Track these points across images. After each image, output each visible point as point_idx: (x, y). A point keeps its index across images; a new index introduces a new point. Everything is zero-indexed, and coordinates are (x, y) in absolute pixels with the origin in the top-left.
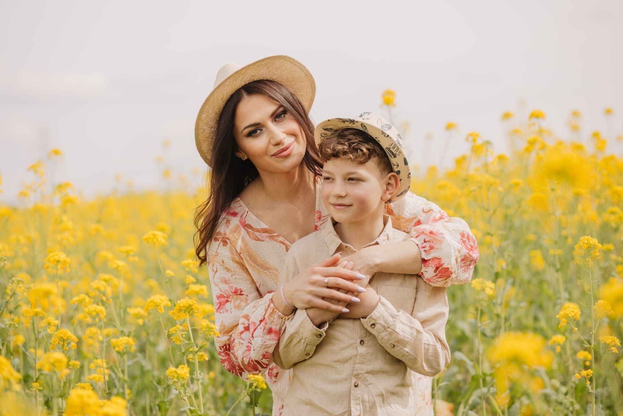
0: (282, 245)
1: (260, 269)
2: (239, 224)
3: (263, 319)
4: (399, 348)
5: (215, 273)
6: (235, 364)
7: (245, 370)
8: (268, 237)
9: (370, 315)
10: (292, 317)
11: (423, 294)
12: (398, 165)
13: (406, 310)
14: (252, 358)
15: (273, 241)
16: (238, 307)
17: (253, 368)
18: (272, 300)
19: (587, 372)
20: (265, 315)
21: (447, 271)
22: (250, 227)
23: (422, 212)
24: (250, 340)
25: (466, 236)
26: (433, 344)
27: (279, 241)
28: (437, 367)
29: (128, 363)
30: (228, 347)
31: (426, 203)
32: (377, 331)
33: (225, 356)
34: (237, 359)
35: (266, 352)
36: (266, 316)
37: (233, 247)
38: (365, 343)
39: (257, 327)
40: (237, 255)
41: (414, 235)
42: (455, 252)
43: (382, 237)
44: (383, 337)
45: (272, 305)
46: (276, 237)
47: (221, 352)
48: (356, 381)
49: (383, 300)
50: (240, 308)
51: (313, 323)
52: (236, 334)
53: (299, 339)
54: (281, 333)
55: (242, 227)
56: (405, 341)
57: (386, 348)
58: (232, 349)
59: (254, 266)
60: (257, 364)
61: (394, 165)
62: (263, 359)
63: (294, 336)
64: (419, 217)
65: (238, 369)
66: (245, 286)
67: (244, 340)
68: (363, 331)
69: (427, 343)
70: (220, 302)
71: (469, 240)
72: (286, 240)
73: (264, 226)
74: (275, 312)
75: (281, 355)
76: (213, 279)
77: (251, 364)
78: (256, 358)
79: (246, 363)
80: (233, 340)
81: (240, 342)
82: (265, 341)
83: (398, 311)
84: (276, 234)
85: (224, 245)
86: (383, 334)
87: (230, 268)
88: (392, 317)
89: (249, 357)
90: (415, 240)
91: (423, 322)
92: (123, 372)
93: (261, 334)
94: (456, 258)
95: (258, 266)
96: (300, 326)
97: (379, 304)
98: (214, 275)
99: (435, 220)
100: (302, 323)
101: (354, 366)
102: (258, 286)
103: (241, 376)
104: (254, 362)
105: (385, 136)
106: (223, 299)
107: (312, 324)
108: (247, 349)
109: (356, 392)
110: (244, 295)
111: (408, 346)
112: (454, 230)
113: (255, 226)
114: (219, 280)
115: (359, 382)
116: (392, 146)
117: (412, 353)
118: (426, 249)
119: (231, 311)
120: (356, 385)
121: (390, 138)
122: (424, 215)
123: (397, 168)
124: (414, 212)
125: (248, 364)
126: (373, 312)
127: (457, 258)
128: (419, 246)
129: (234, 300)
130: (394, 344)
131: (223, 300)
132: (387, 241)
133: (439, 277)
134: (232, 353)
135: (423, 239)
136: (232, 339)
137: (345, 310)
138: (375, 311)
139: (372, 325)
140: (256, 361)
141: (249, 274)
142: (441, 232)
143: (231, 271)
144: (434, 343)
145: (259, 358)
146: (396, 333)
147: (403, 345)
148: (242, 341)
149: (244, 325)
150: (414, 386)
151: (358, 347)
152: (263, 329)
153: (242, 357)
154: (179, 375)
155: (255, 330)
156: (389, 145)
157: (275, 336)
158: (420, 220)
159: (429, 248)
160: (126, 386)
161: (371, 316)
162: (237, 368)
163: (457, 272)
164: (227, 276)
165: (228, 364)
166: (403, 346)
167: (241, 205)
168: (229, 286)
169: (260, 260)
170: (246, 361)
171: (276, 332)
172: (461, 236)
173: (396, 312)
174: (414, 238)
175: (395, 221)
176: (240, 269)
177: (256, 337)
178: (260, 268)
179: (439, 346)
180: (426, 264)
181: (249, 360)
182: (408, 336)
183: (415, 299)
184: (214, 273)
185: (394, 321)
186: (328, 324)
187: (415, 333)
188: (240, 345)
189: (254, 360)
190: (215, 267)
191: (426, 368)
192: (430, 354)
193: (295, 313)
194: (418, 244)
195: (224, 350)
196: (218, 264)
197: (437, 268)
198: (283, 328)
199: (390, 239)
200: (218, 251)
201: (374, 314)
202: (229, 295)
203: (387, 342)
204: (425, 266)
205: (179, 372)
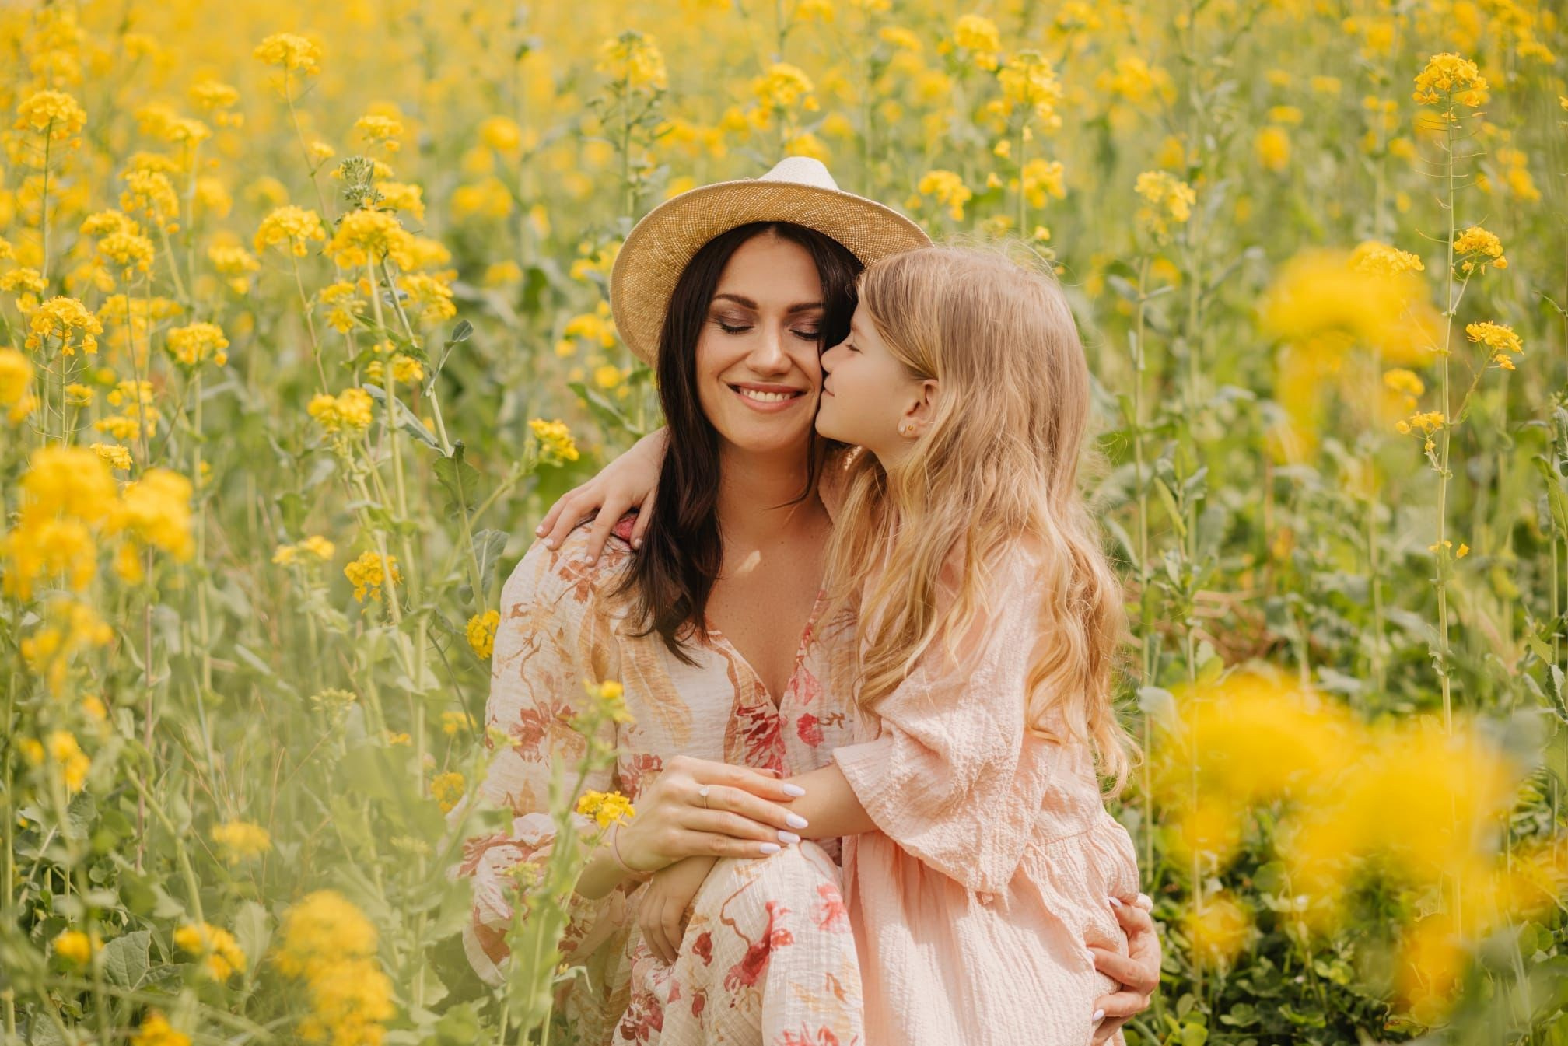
19: (1429, 417)
29: (203, 394)
92: (190, 414)
106: (535, 722)
114: (536, 673)
154: (341, 415)
160: (197, 453)
205: (343, 408)
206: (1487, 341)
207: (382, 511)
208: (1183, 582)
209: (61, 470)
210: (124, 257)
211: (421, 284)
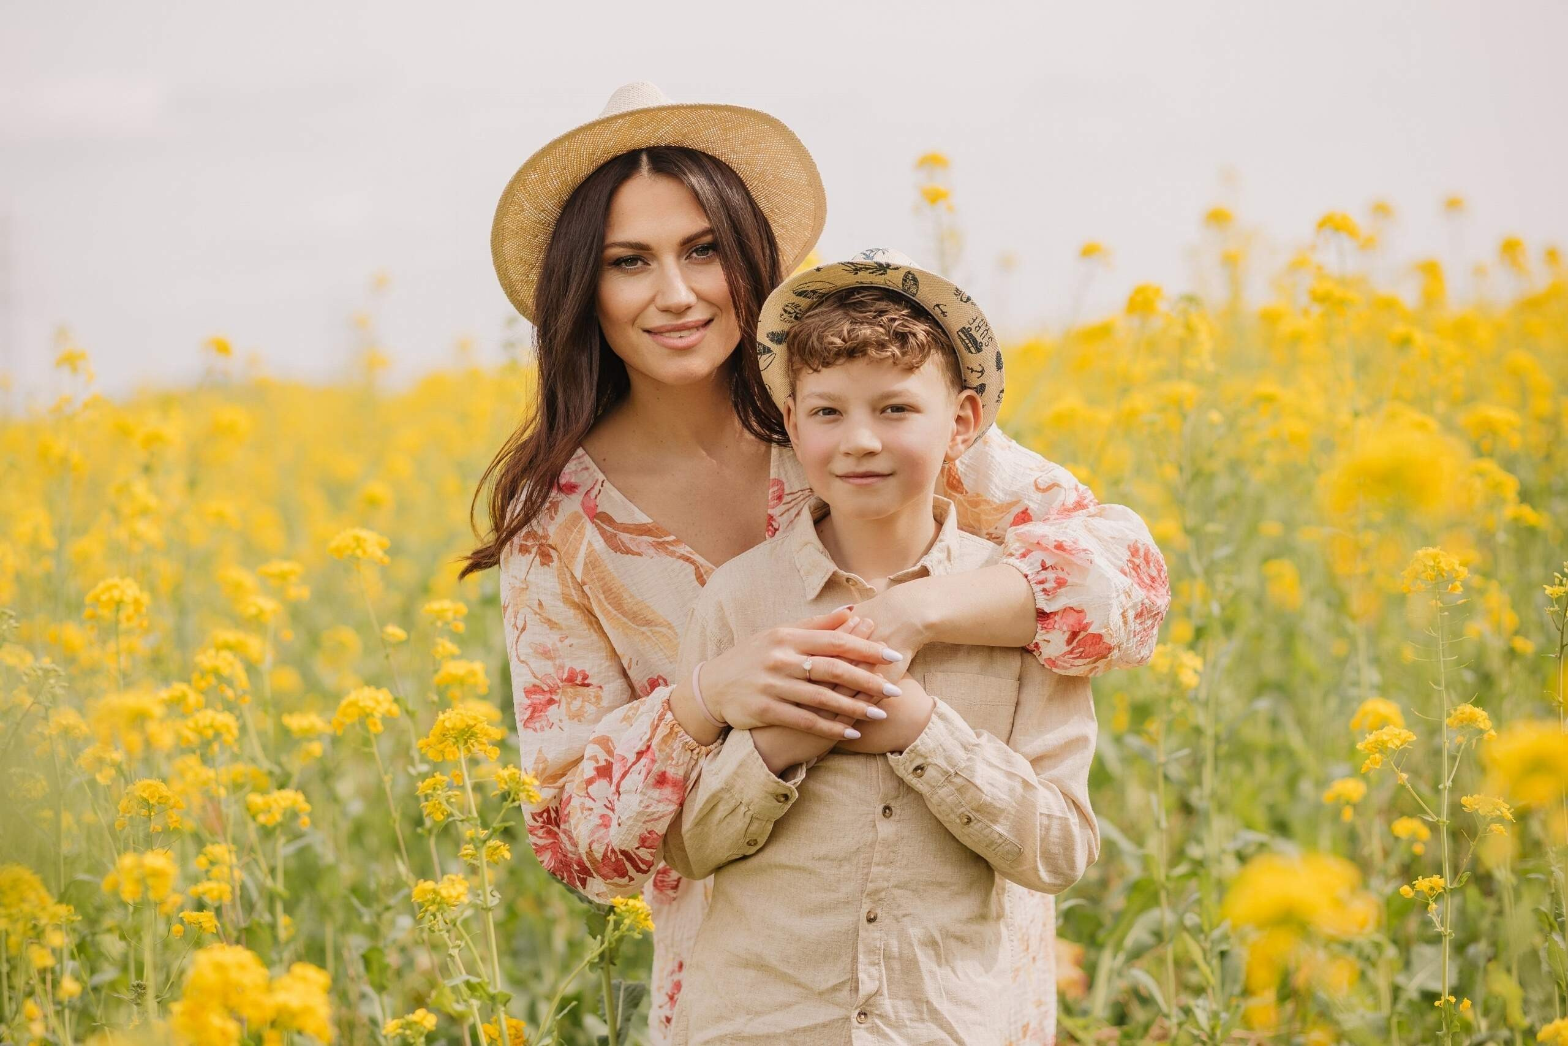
0: (687, 564)
1: (630, 623)
2: (581, 511)
3: (644, 748)
4: (980, 824)
5: (521, 632)
6: (572, 859)
7: (595, 875)
8: (653, 545)
9: (912, 745)
10: (718, 749)
11: (1036, 695)
12: (982, 372)
13: (993, 731)
14: (613, 845)
15: (664, 554)
16: (577, 716)
17: (615, 870)
18: (668, 704)
19: (1431, 882)
20: (650, 739)
21: (1099, 644)
22: (608, 519)
23: (1034, 488)
24: (610, 802)
25: (1142, 553)
26: (1061, 815)
27: (678, 554)
28: (1069, 872)
29: (286, 851)
30: (553, 815)
31: (1044, 466)
32: (928, 784)
33: (545, 838)
34: (575, 845)
35: (649, 833)
36: (655, 743)
37: (566, 569)
38: (894, 814)
39: (631, 767)
40: (575, 589)
41: (1016, 550)
42: (1118, 596)
43: (936, 553)
44: (943, 800)
45: (669, 716)
46: (673, 546)
47: (535, 828)
48: (871, 909)
49: (943, 707)
50: (582, 719)
51: (767, 766)
52: (575, 786)
53: (733, 804)
54: (687, 788)
55: (587, 518)
56: (995, 807)
57: (947, 825)
58: (565, 822)
59: (615, 615)
60: (625, 860)
61: (972, 371)
62: (641, 848)
63: (721, 799)
64: (1026, 502)
65: (576, 871)
66: (595, 664)
67: (593, 800)
68: (891, 784)
69: (1047, 813)
70: (532, 703)
71: (1148, 563)
72: (697, 552)
73: (643, 519)
74: (677, 733)
75: (687, 843)
76: (514, 647)
77: (610, 859)
78: (622, 844)
79: (599, 856)
80: (566, 800)
81: (583, 804)
82: (647, 804)
83: (978, 735)
84: (672, 538)
85: (543, 564)
86: (942, 792)
87: (557, 622)
88: (966, 749)
89: (606, 841)
90: (1019, 564)
91: (1037, 761)
92: (272, 871)
93: (640, 785)
94: (1122, 611)
95: (624, 616)
96: (735, 773)
97: (934, 717)
98: (518, 637)
99: (1067, 511)
100: (740, 766)
101: (866, 871)
102: (626, 666)
103: (584, 888)
104: (619, 853)
105: (961, 300)
106: (541, 697)
107: (766, 769)
108: (601, 821)
109: (871, 935)
110: (591, 687)
111: (1001, 820)
112: (1113, 538)
113: (620, 517)
114: (531, 651)
115: (879, 912)
116: (976, 324)
117: (1011, 837)
118: (1047, 586)
119: (561, 725)
120: (872, 917)
121: (973, 303)
122: (1038, 496)
123: (978, 378)
124: (1014, 489)
125: (602, 859)
126: (920, 737)
127: (1124, 612)
128: (1028, 578)
129: (567, 700)
130: (971, 816)
131: (539, 698)
132: (946, 562)
133: (1078, 655)
134: (565, 832)
135: (1040, 561)
136: (565, 796)
137: (852, 733)
138: (923, 735)
139: (916, 769)
140: (623, 852)
141: (605, 634)
142: (1083, 544)
143: (561, 629)
144: (1064, 813)
145: (631, 845)
146: (975, 789)
147: (991, 818)
148: (589, 803)
149: (597, 762)
150: (1011, 918)
151: (877, 822)
152: (644, 773)
153: (589, 841)
154: (442, 897)
155: (624, 776)
156: (968, 322)
157: (673, 793)
158: (1027, 509)
159: (1055, 585)
160: (279, 907)
161: (915, 747)
162: (576, 867)
163: (1124, 646)
164: (551, 639)
165: (551, 857)
166: (991, 821)
167: (588, 466)
168: (555, 665)
169: (629, 600)
170: (599, 852)
171: (675, 784)
172: (1129, 553)
173: (974, 735)
174: (1017, 559)
175: (967, 509)
176: (583, 622)
177: (626, 792)
178: (630, 620)
179: (1074, 819)
180: (1047, 622)
181: (606, 849)
182: (1003, 796)
183: (1017, 704)
184: (517, 633)
185: (969, 759)
186: (805, 770)
187: (1019, 789)
188: (585, 812)
189: (617, 850)
190: (520, 617)
191: (1044, 875)
192: (1052, 839)
193: (724, 740)
194: (1028, 573)
195: (544, 822)
196: (529, 609)
197: (1074, 634)
198: (694, 776)
199: (952, 558)
200: (531, 578)
201: (923, 743)
202: (556, 686)
203: (952, 810)
204: (1046, 628)
205: (444, 893)
206: (1480, 812)
207: (479, 984)
208: (1213, 1029)
209: (220, 967)
210: (210, 733)
211: (509, 776)
